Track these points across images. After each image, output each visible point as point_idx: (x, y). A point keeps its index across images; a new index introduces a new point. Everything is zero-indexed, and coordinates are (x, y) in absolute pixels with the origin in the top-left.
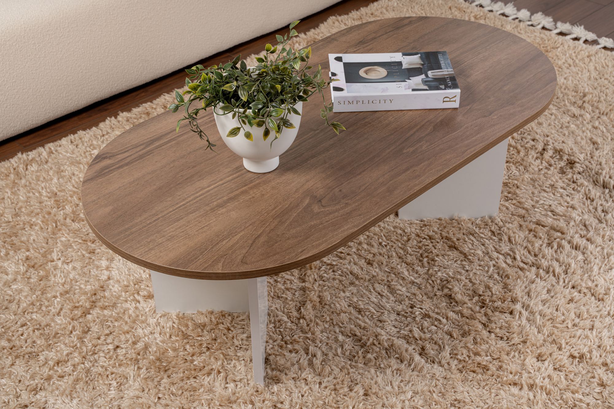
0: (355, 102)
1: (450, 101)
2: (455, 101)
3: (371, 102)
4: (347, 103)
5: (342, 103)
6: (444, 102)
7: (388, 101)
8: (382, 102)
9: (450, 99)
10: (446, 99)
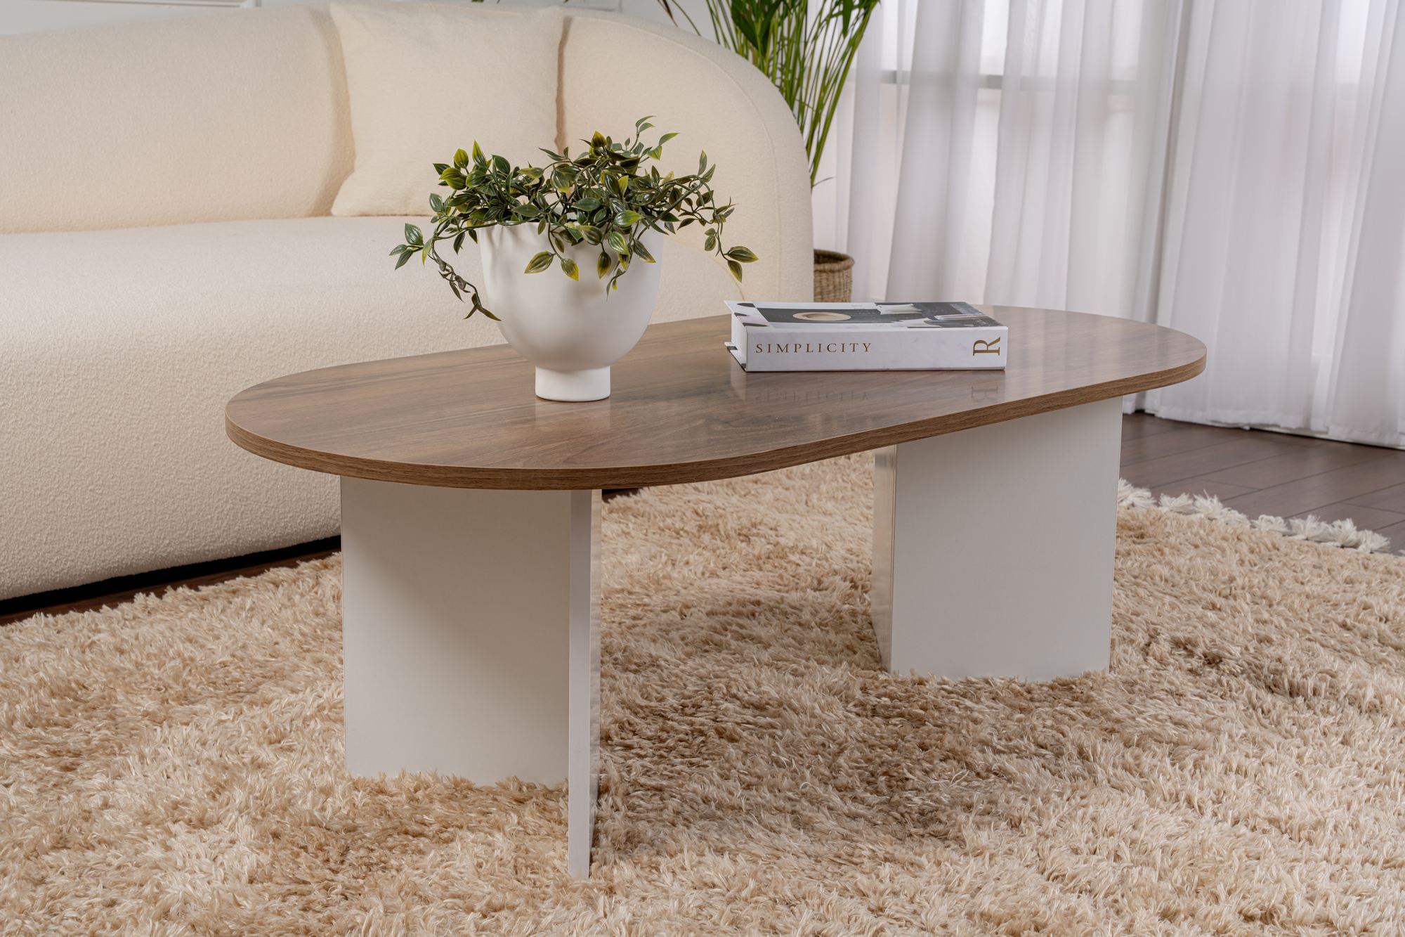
0: (791, 348)
1: (987, 351)
2: (998, 351)
3: (824, 347)
4: (774, 348)
5: (765, 349)
6: (975, 352)
7: (860, 348)
8: (848, 348)
9: (988, 346)
10: (979, 347)
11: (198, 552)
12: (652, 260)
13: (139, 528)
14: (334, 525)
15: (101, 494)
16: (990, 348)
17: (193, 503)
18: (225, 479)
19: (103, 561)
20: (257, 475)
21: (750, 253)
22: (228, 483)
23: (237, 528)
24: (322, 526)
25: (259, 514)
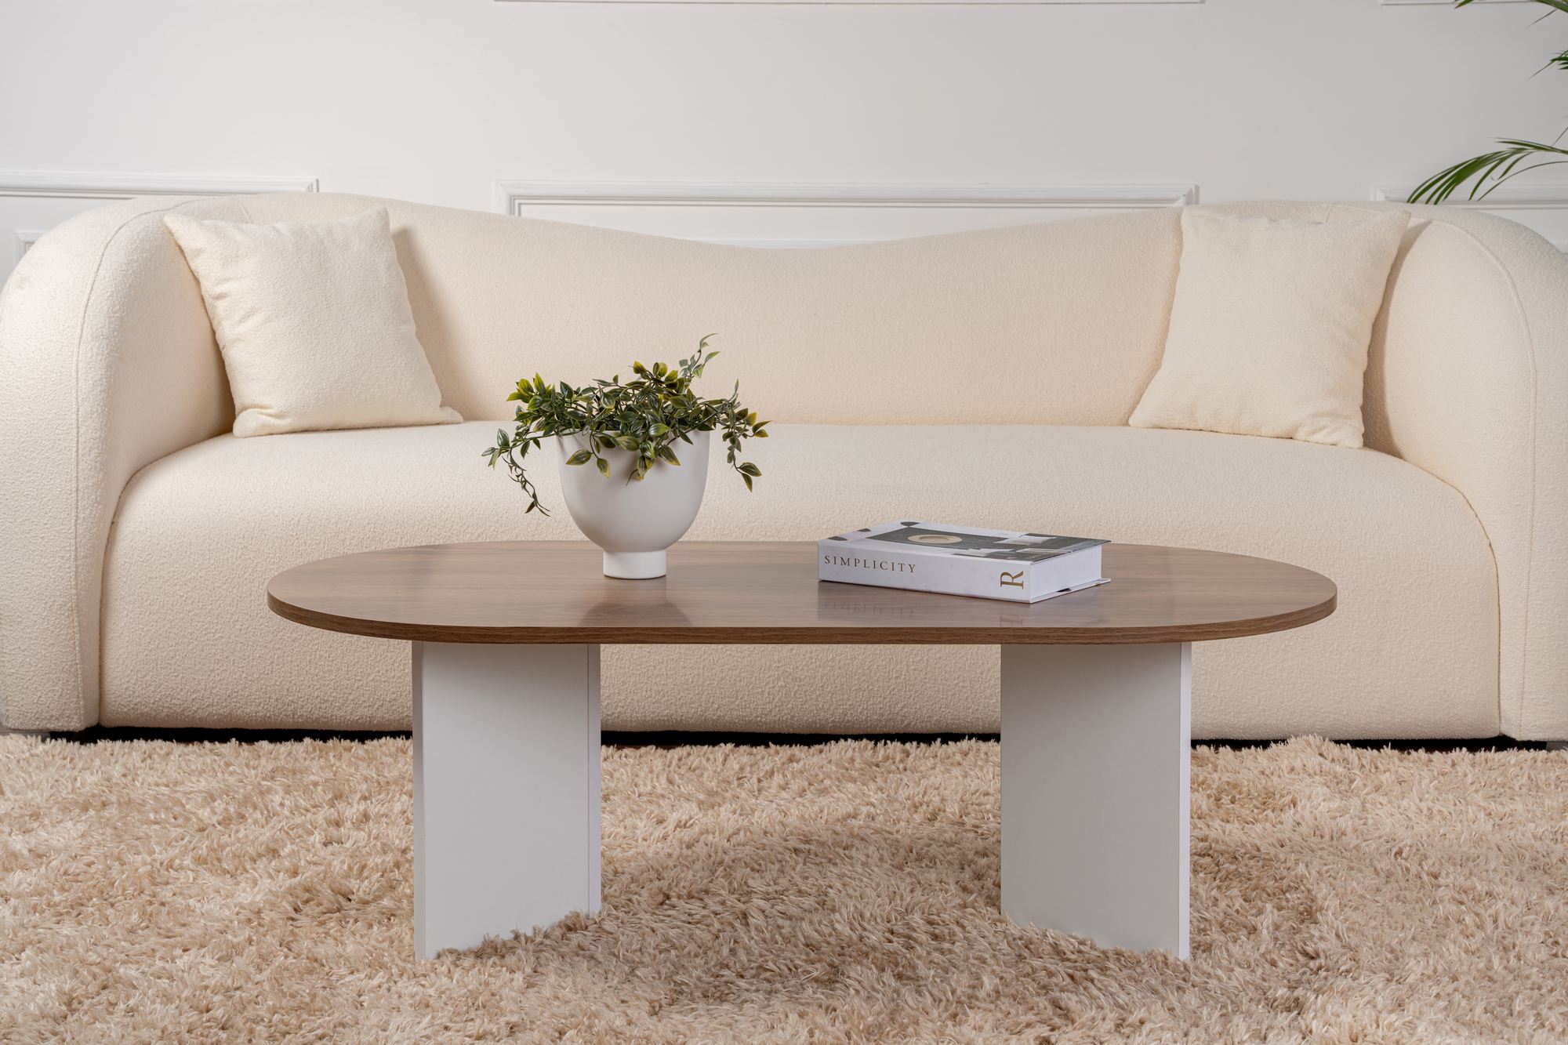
0: (852, 562)
1: (1012, 583)
3: (877, 565)
4: (839, 561)
5: (832, 561)
6: (1002, 583)
7: (906, 568)
8: (897, 568)
9: (1013, 578)
10: (1006, 579)
11: (750, 722)
12: (678, 463)
13: (687, 689)
14: (902, 722)
15: (649, 652)
16: (1016, 581)
17: (743, 675)
18: (776, 658)
19: (653, 713)
20: (811, 658)
21: (757, 469)
22: (779, 662)
23: (790, 706)
24: (888, 721)
25: (814, 696)
